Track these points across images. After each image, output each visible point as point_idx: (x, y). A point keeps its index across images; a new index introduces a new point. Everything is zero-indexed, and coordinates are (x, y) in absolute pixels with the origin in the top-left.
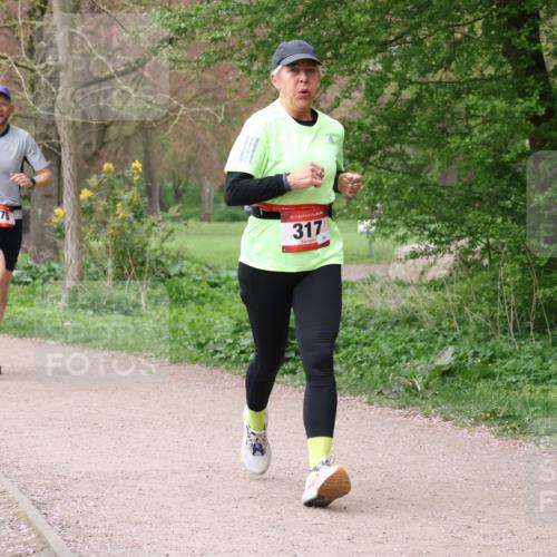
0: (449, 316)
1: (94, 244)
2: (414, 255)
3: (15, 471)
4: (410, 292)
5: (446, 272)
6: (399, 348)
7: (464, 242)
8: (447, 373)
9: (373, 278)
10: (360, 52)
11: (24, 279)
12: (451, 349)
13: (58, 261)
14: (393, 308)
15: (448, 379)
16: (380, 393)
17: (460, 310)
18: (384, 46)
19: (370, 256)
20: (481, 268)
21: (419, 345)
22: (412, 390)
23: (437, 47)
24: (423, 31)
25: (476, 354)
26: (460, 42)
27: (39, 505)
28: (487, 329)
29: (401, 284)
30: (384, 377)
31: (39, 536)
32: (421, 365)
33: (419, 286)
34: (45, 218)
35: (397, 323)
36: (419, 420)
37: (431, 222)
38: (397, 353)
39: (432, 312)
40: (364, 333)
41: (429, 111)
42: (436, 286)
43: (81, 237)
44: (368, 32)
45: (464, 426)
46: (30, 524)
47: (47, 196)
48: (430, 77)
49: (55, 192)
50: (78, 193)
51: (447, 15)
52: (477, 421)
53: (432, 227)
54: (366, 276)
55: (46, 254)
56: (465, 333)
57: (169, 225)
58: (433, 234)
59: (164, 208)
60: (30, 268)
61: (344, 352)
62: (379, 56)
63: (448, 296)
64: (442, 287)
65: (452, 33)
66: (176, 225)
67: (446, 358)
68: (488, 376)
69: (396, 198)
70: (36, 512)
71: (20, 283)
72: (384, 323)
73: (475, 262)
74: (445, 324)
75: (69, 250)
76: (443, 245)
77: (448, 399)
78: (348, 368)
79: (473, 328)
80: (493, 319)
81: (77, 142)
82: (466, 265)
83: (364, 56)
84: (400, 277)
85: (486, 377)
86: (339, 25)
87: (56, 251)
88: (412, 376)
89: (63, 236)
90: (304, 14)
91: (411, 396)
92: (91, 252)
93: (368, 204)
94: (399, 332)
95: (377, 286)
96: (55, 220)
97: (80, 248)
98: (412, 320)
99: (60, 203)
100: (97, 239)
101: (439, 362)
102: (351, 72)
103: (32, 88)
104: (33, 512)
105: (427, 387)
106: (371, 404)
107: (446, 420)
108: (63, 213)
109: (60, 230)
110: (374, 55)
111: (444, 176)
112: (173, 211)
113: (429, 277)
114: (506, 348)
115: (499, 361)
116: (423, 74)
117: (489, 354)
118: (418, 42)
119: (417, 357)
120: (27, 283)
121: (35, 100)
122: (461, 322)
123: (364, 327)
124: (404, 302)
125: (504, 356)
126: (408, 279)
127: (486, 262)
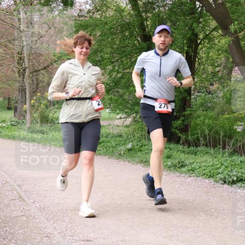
0: (131, 135)
1: (35, 115)
2: (121, 118)
3: (13, 177)
4: (120, 128)
5: (129, 123)
6: (117, 143)
7: (134, 115)
8: (130, 150)
9: (110, 125)
10: (107, 64)
11: (16, 124)
12: (131, 144)
13: (25, 119)
14: (115, 133)
15: (130, 151)
16: (112, 155)
17: (133, 133)
18: (113, 62)
19: (109, 119)
20: (139, 122)
21: (122, 142)
22: (120, 154)
23: (127, 63)
24: (123, 59)
25: (137, 145)
26: (133, 62)
27: (19, 186)
28: (140, 138)
29: (118, 126)
30: (113, 151)
31: (19, 194)
32: (123, 148)
33: (122, 127)
34: (22, 108)
35: (116, 136)
36: (122, 162)
37: (126, 109)
38: (117, 145)
39: (126, 134)
40: (108, 139)
41: (125, 80)
42: (127, 126)
43: (31, 113)
44: (109, 59)
45: (134, 164)
46: (16, 191)
47: (22, 102)
48: (125, 71)
49: (24, 101)
50: (31, 101)
51: (130, 55)
52: (138, 163)
53: (126, 111)
54: (108, 124)
55: (22, 118)
56: (134, 139)
57: (55, 110)
58: (126, 112)
59: (54, 105)
60: (17, 121)
61: (102, 144)
62: (112, 65)
63: (130, 129)
64: (128, 127)
65: (131, 59)
66: (57, 110)
67: (129, 146)
68: (141, 151)
69: (117, 103)
70: (18, 188)
71: (14, 126)
72: (113, 136)
73: (137, 120)
74: (129, 137)
75: (28, 117)
76: (129, 116)
77: (130, 157)
78: (103, 149)
79: (136, 138)
80: (142, 135)
81: (30, 88)
82: (135, 121)
83: (108, 65)
84: (118, 124)
85: (140, 151)
86: (101, 57)
87: (24, 117)
88: (120, 151)
89: (26, 113)
90: (92, 54)
91: (120, 156)
92: (34, 117)
93: (109, 104)
94: (117, 139)
95: (111, 127)
96: (24, 109)
97: (31, 116)
98: (120, 136)
99: (25, 104)
100: (35, 114)
101: (127, 147)
102: (104, 69)
103: (19, 73)
104: (17, 188)
105: (124, 154)
106: (109, 158)
107: (129, 162)
108: (26, 107)
109: (25, 111)
110: (110, 65)
111: (129, 97)
112: (56, 106)
113: (125, 124)
114: (146, 143)
115: (143, 147)
116: (123, 70)
117: (141, 145)
118: (122, 62)
119: (122, 146)
120: (16, 126)
121: (19, 76)
122: (134, 136)
123: (107, 138)
124: (118, 131)
125: (145, 145)
126: (119, 125)
127: (140, 120)
